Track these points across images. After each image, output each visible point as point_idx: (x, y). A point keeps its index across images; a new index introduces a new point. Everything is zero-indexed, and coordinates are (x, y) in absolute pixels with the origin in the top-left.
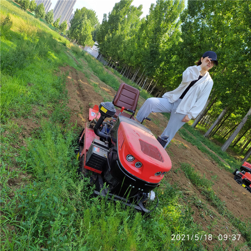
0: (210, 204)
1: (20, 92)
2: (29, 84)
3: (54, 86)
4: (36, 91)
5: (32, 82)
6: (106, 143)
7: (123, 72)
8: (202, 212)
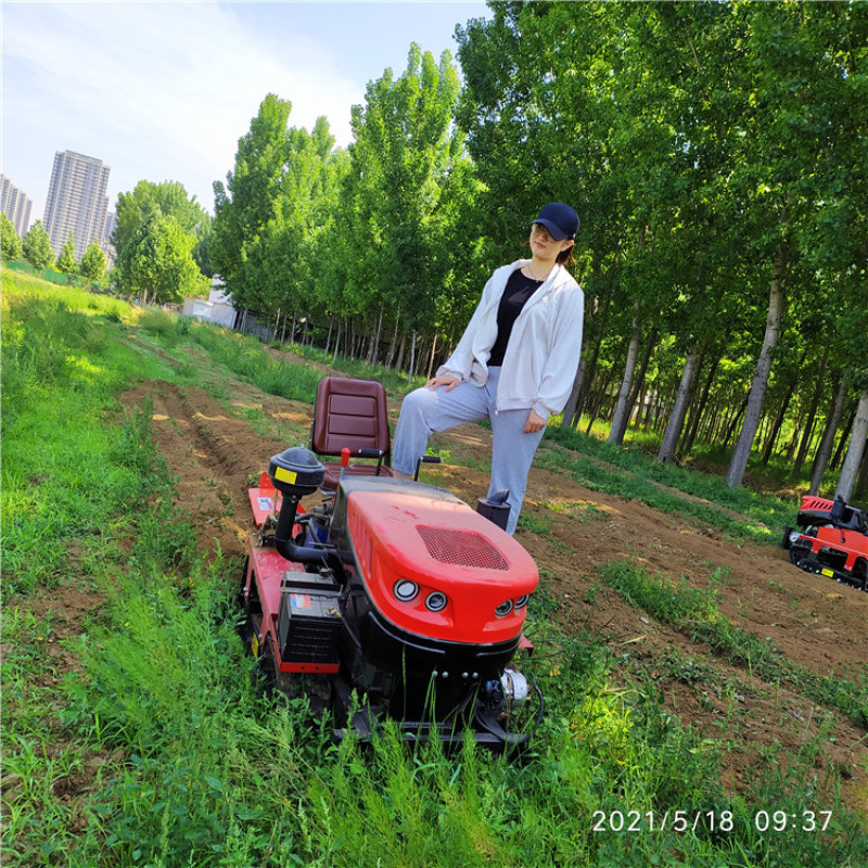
0: (726, 663)
1: (11, 512)
2: (34, 480)
3: (116, 459)
4: (62, 492)
5: (40, 469)
6: (324, 575)
7: (333, 343)
8: (705, 693)
